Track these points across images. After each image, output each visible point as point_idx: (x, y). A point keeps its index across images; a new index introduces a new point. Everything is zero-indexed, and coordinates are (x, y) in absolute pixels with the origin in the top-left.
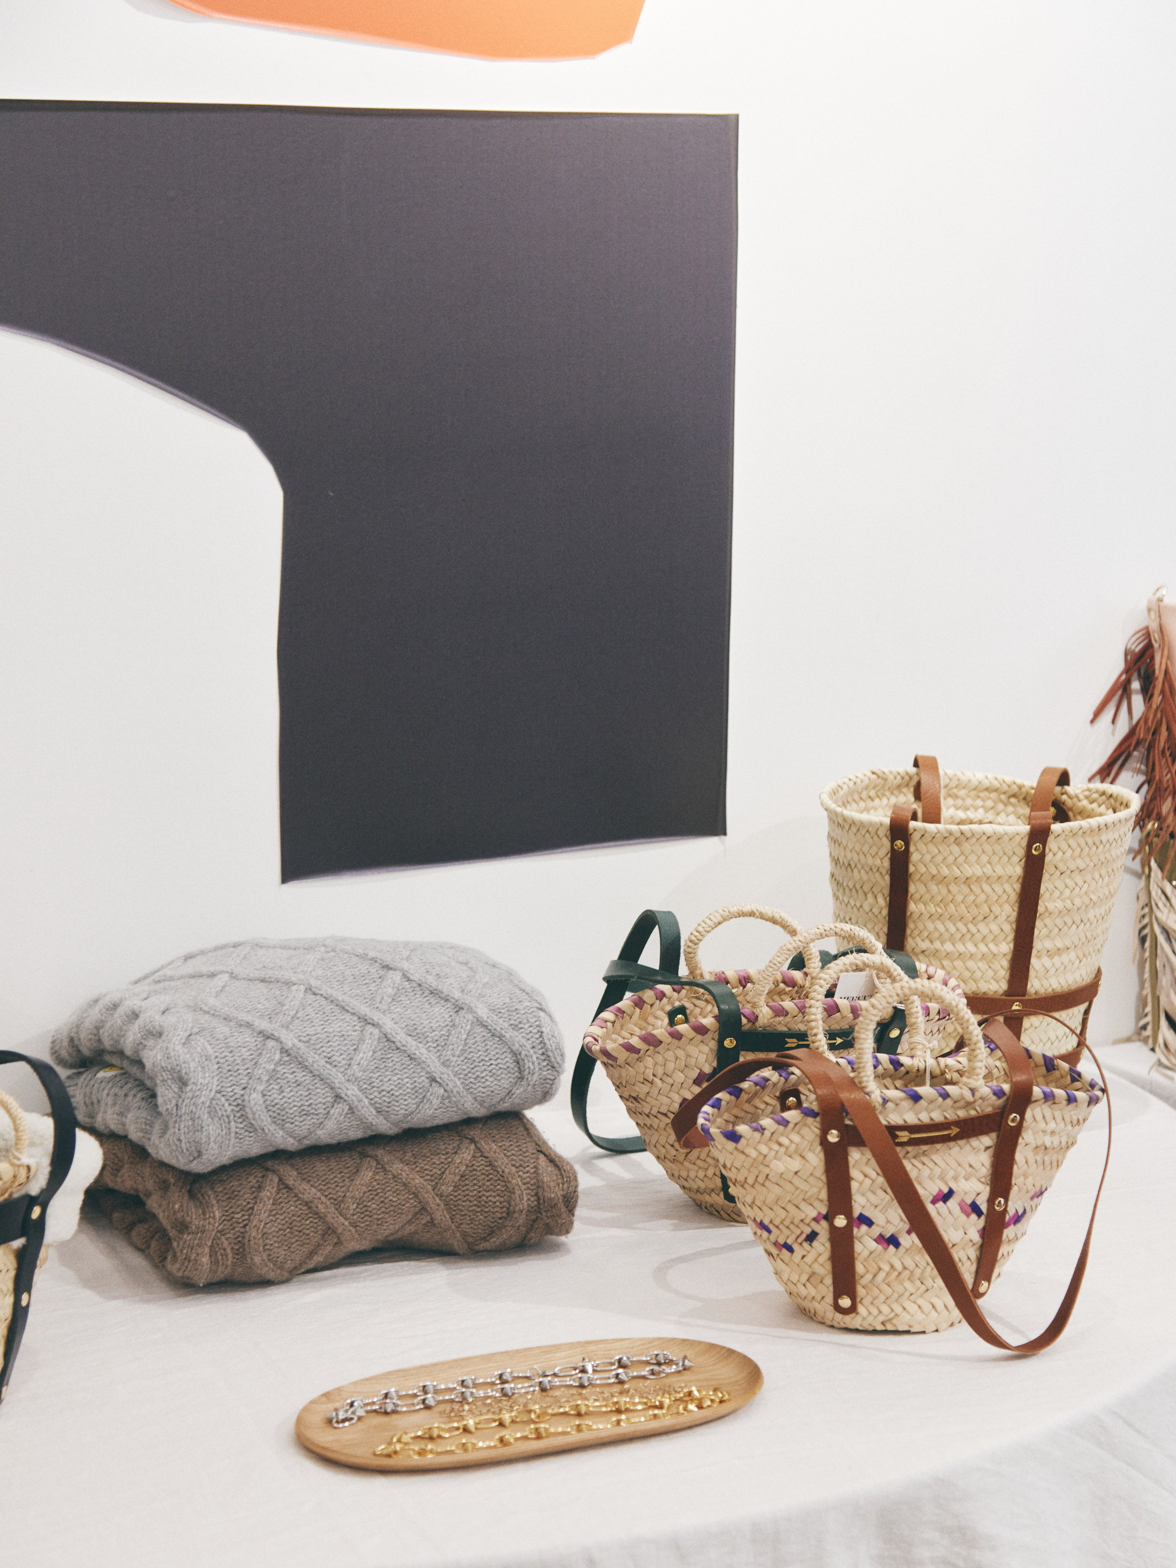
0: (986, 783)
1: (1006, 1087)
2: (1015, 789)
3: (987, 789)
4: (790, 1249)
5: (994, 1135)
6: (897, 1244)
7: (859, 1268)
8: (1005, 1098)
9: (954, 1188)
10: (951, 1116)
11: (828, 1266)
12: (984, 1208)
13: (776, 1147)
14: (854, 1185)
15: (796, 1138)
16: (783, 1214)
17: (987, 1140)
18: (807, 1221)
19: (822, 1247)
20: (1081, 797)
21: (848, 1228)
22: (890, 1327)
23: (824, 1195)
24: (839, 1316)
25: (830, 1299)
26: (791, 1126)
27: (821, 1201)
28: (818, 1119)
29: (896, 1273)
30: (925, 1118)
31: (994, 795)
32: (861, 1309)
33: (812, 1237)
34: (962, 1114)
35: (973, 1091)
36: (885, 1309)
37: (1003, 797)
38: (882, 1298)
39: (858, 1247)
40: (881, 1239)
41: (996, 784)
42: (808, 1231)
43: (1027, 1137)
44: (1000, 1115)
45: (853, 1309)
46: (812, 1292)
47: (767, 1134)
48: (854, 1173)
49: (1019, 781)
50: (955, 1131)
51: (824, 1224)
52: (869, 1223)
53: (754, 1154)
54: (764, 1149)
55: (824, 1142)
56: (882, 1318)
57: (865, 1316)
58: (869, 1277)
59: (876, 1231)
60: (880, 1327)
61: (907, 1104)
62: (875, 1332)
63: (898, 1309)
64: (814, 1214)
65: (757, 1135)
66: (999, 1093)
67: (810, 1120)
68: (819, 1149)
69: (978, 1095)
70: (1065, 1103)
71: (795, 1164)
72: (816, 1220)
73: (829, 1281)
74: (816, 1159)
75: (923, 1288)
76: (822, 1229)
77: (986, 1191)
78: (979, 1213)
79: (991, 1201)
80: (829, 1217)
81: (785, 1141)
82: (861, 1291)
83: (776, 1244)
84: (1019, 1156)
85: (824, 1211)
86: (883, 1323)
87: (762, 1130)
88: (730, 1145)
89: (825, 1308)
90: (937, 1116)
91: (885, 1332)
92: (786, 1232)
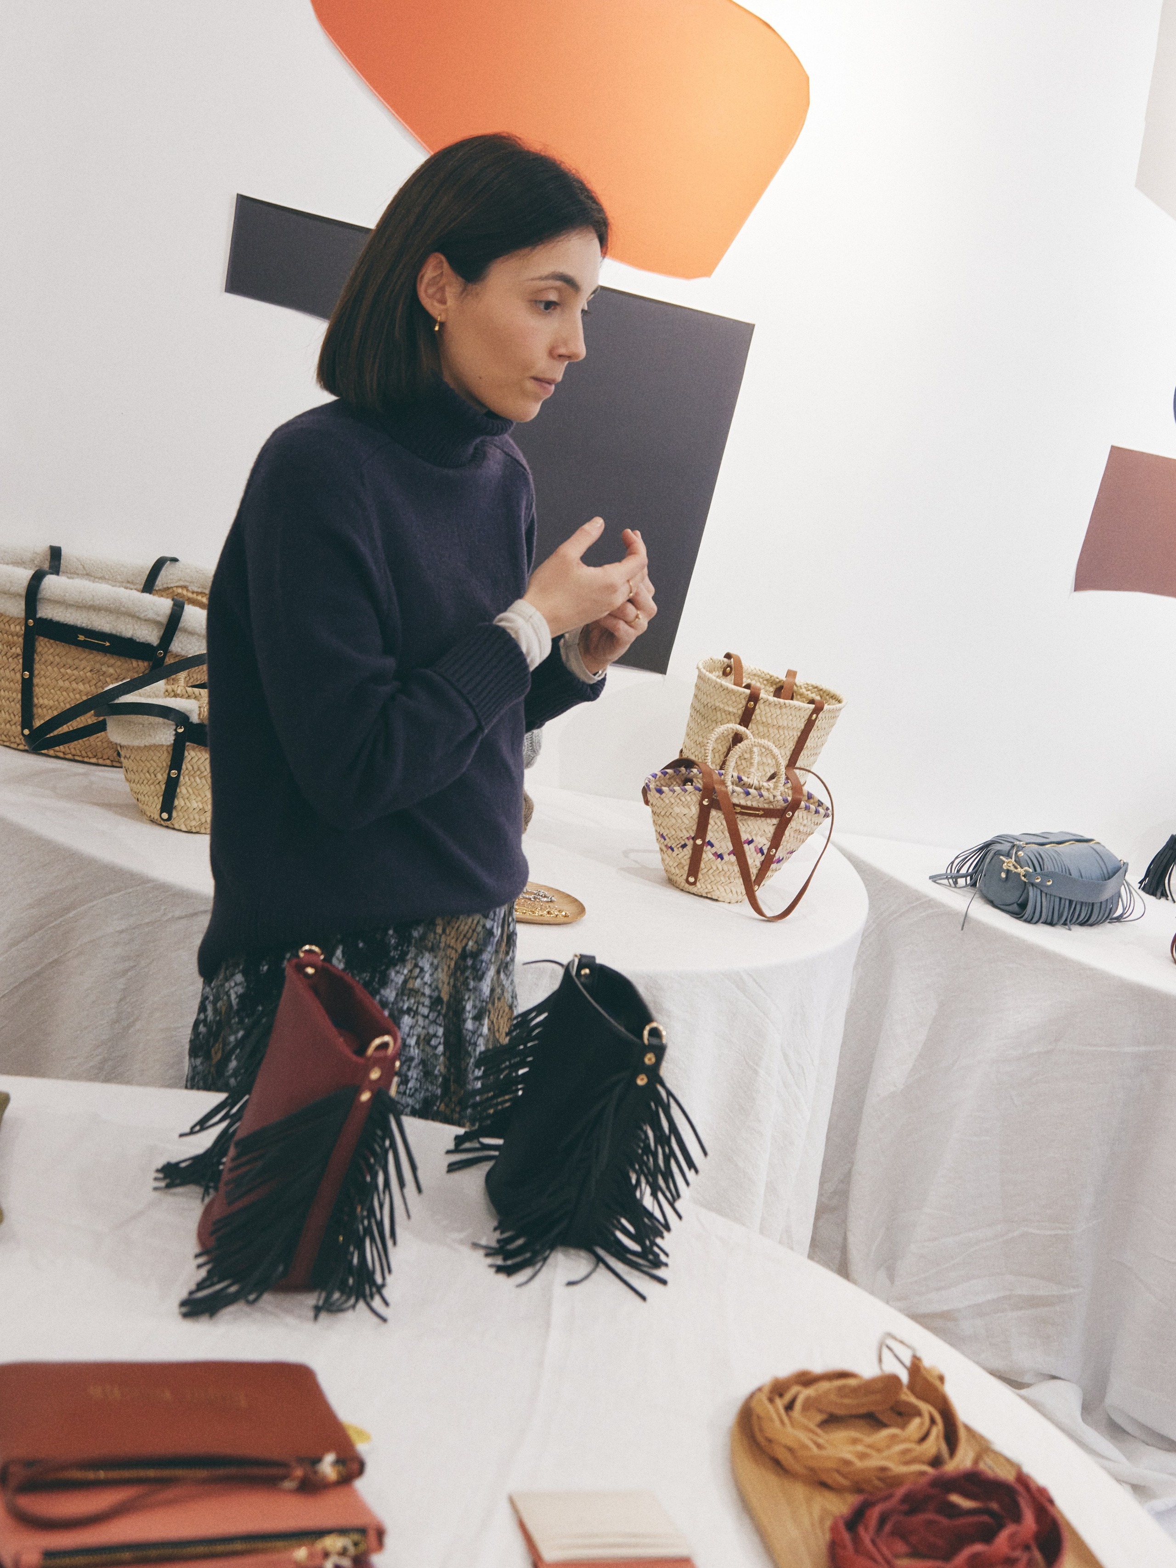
0: (755, 672)
1: (790, 799)
2: (768, 677)
3: (755, 675)
4: (673, 850)
5: (778, 819)
6: (722, 859)
7: (702, 865)
8: (787, 804)
9: (754, 839)
10: (761, 806)
11: (688, 861)
12: (765, 852)
13: (679, 801)
14: (710, 827)
15: (689, 799)
16: (674, 832)
17: (775, 821)
18: (684, 838)
19: (688, 851)
20: (803, 687)
21: (702, 846)
22: (709, 896)
23: (695, 828)
24: (687, 885)
25: (685, 877)
26: (687, 793)
27: (693, 830)
28: (701, 792)
29: (718, 872)
30: (749, 804)
31: (756, 678)
32: (698, 884)
33: (684, 846)
34: (766, 806)
35: (774, 796)
36: (709, 887)
37: (761, 680)
38: (709, 881)
39: (704, 855)
40: (715, 854)
41: (759, 673)
42: (683, 843)
43: (793, 824)
44: (784, 811)
45: (694, 884)
46: (678, 872)
47: (676, 794)
48: (711, 821)
49: (771, 673)
50: (761, 813)
51: (691, 841)
52: (712, 846)
53: (667, 801)
54: (673, 801)
55: (701, 804)
56: (706, 891)
57: (700, 887)
58: (706, 870)
59: (714, 850)
60: (704, 895)
61: (742, 795)
62: (701, 896)
63: (715, 888)
64: (688, 836)
65: (671, 793)
66: (785, 801)
67: (697, 792)
68: (698, 806)
69: (776, 799)
70: (814, 813)
71: (686, 811)
72: (688, 838)
73: (686, 868)
74: (694, 810)
75: (729, 881)
76: (690, 843)
77: (768, 844)
78: (763, 854)
79: (769, 849)
80: (694, 839)
81: (683, 799)
82: (700, 876)
83: (666, 846)
84: (787, 832)
85: (693, 836)
86: (707, 893)
87: (674, 791)
88: (658, 795)
89: (681, 881)
90: (755, 804)
91: (707, 898)
92: (673, 841)
